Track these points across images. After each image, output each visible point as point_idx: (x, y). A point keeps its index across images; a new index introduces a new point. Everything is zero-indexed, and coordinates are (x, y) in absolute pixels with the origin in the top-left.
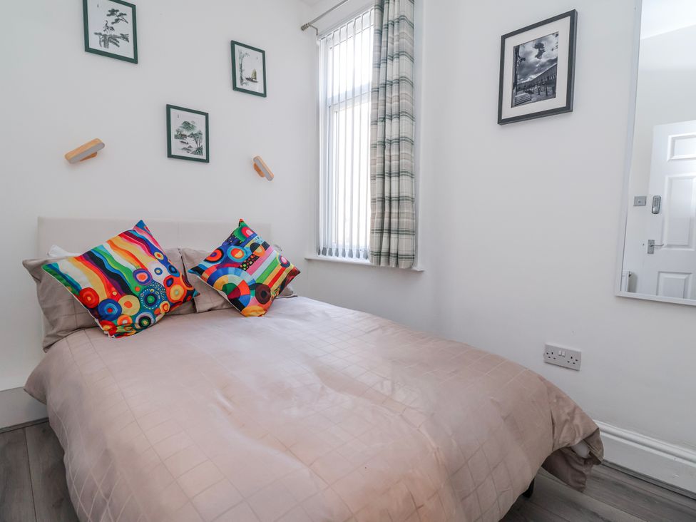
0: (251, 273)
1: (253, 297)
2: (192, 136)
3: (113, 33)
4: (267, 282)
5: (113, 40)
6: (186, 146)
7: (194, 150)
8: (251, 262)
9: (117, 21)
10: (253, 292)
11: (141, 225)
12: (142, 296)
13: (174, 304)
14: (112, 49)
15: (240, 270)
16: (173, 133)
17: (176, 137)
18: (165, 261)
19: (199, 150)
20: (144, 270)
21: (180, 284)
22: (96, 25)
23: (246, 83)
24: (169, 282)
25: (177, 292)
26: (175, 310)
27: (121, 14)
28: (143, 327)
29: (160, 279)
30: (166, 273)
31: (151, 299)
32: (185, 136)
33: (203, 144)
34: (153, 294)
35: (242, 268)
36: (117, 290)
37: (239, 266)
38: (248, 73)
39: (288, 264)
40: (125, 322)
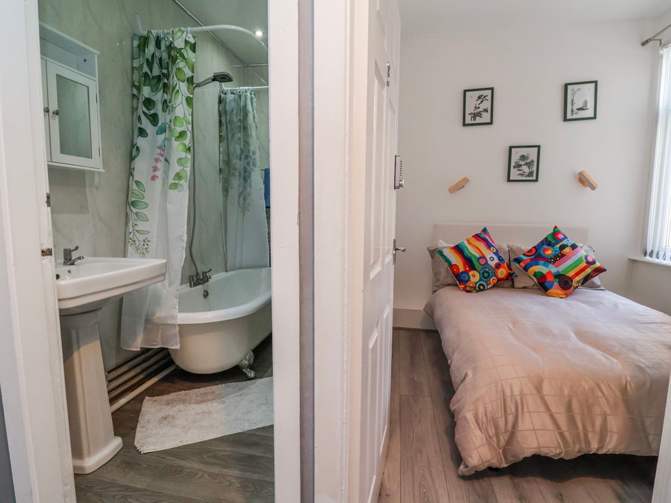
0: (557, 266)
1: (556, 284)
2: (526, 164)
3: (479, 110)
4: (571, 274)
5: (479, 114)
6: (521, 172)
7: (526, 174)
8: (558, 259)
9: (482, 102)
10: (557, 280)
11: (485, 230)
12: (481, 272)
13: (499, 280)
14: (478, 120)
15: (548, 263)
16: (513, 164)
17: (514, 167)
18: (496, 254)
19: (531, 174)
20: (483, 257)
21: (504, 268)
22: (470, 109)
23: (576, 113)
24: (498, 266)
25: (502, 272)
26: (500, 284)
27: (485, 96)
28: (480, 290)
29: (492, 264)
30: (496, 260)
31: (486, 275)
32: (521, 165)
33: (534, 168)
34: (487, 272)
35: (550, 262)
36: (469, 267)
37: (548, 260)
38: (579, 104)
39: (594, 262)
40: (471, 285)
